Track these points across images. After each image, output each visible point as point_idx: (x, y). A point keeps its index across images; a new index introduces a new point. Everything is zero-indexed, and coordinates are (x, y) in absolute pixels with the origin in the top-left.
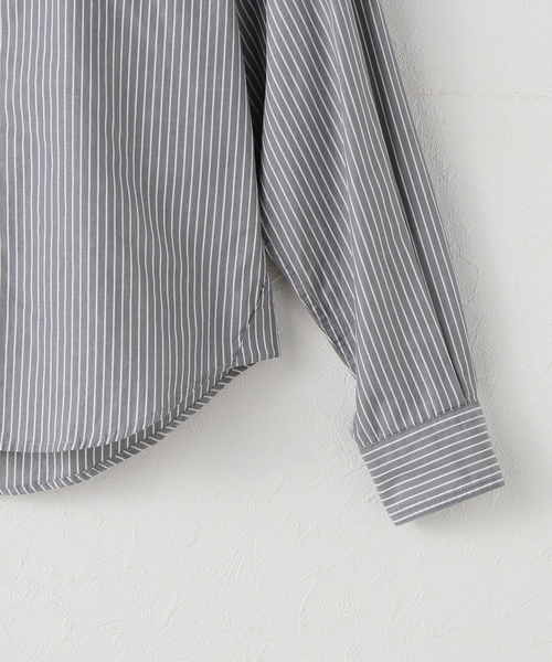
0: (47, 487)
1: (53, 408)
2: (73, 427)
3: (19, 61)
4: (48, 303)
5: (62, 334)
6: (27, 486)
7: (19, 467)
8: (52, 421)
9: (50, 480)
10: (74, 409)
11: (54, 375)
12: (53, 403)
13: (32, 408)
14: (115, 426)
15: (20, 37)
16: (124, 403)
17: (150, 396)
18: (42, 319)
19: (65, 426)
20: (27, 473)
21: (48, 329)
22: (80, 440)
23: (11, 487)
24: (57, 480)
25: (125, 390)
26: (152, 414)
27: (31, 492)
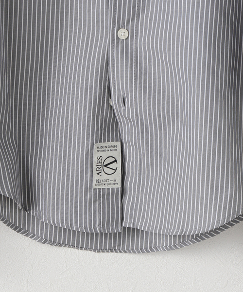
0: (157, 250)
1: (170, 211)
2: (180, 222)
3: (155, 20)
4: (172, 153)
5: (178, 171)
6: (146, 249)
7: (142, 238)
8: (169, 218)
9: (159, 247)
10: (181, 213)
11: (172, 192)
12: (170, 208)
13: (159, 209)
14: (200, 224)
15: (157, 7)
16: (206, 213)
17: (220, 211)
18: (169, 161)
19: (176, 221)
20: (146, 242)
21: (172, 167)
22: (182, 230)
23: (137, 249)
24: (162, 247)
25: (206, 205)
26: (219, 221)
27: (148, 252)
